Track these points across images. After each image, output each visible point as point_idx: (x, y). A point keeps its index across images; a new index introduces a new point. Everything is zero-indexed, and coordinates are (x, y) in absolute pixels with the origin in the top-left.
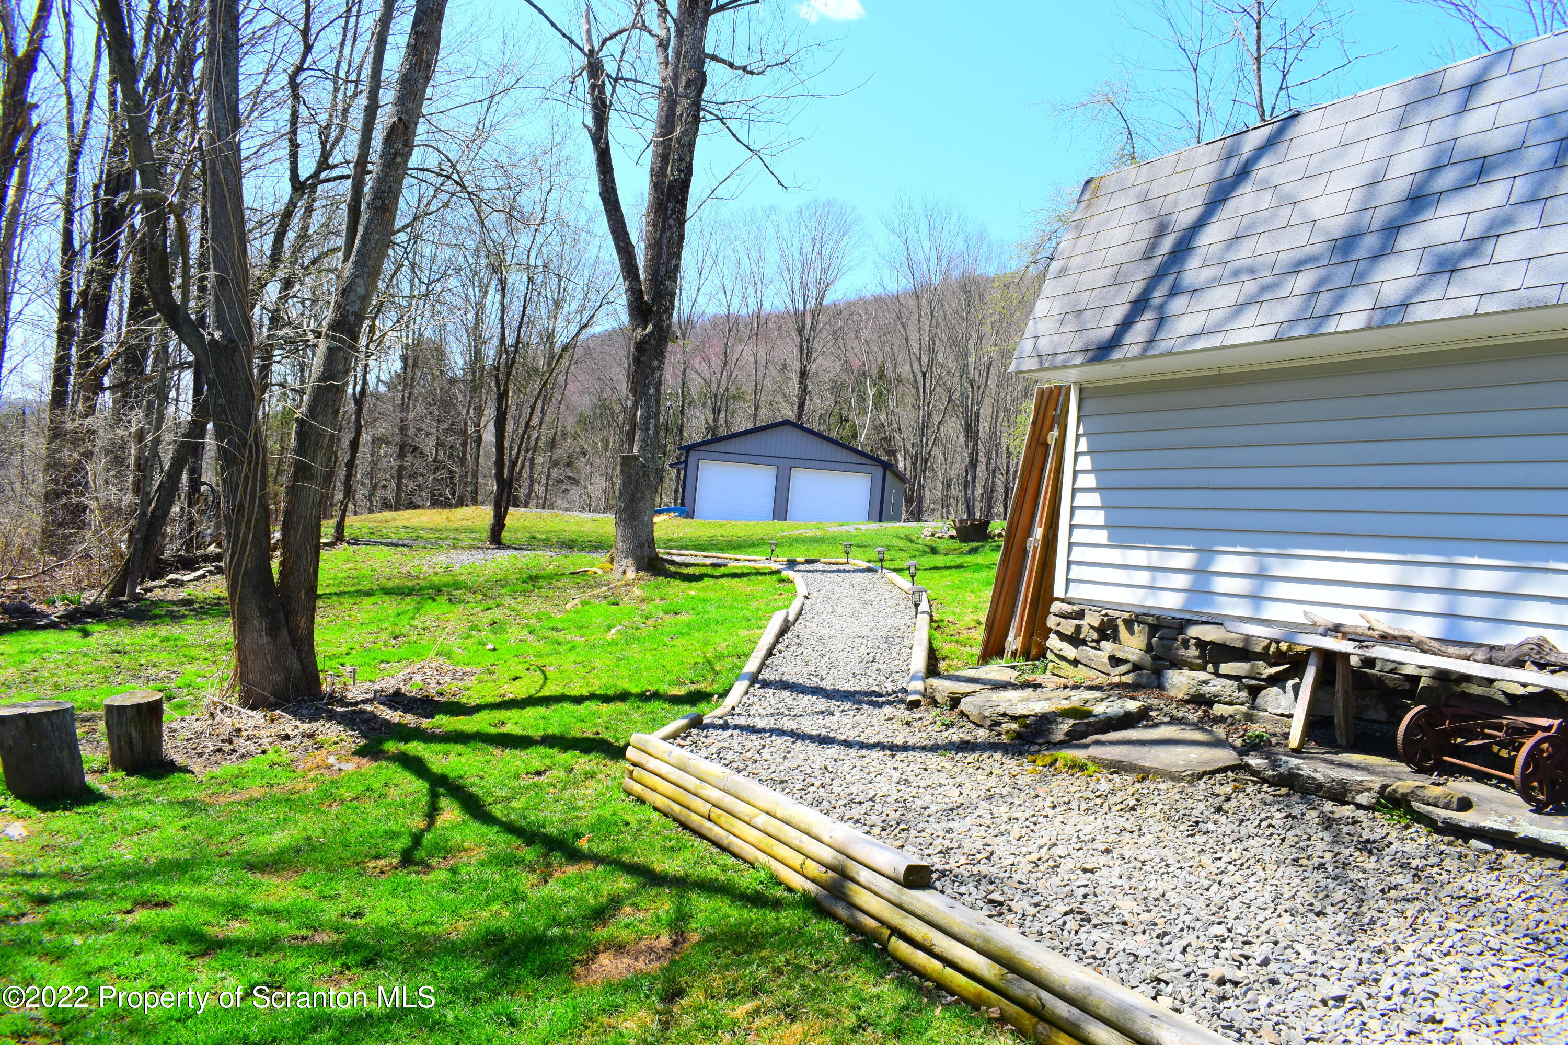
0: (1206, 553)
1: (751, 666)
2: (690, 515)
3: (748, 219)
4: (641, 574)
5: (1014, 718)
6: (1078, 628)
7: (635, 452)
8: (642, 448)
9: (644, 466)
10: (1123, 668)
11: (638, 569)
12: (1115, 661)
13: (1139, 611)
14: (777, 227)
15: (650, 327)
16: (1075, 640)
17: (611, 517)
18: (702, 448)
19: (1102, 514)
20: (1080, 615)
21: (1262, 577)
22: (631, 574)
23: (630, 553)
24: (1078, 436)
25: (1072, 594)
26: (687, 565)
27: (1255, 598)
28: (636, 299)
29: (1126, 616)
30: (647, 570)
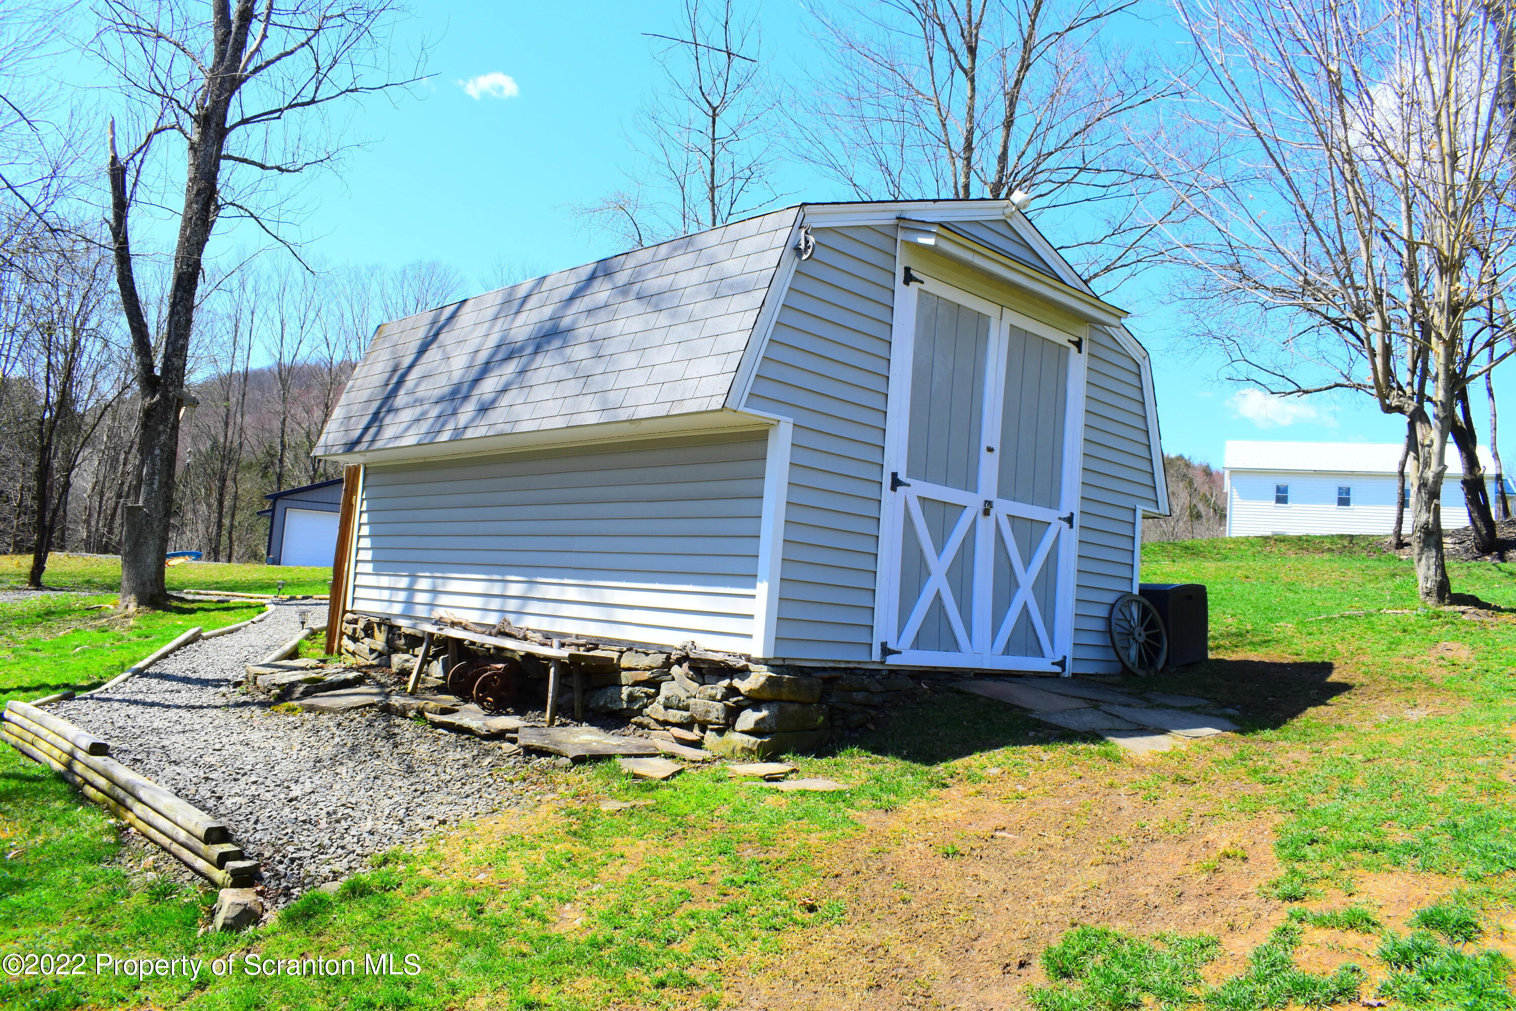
0: (414, 577)
1: (140, 665)
2: (277, 561)
3: (352, 276)
4: (142, 608)
5: (279, 686)
6: (355, 630)
7: (141, 504)
8: (146, 501)
9: (147, 515)
10: (374, 655)
11: (140, 604)
12: (372, 651)
13: (384, 617)
14: (382, 285)
15: (157, 397)
16: (354, 639)
17: (118, 559)
18: (290, 497)
19: (371, 552)
20: (355, 622)
21: (434, 592)
22: (132, 608)
23: (133, 590)
24: (362, 500)
25: (355, 608)
26: (193, 601)
27: (432, 605)
28: (146, 372)
29: (377, 620)
30: (147, 605)
